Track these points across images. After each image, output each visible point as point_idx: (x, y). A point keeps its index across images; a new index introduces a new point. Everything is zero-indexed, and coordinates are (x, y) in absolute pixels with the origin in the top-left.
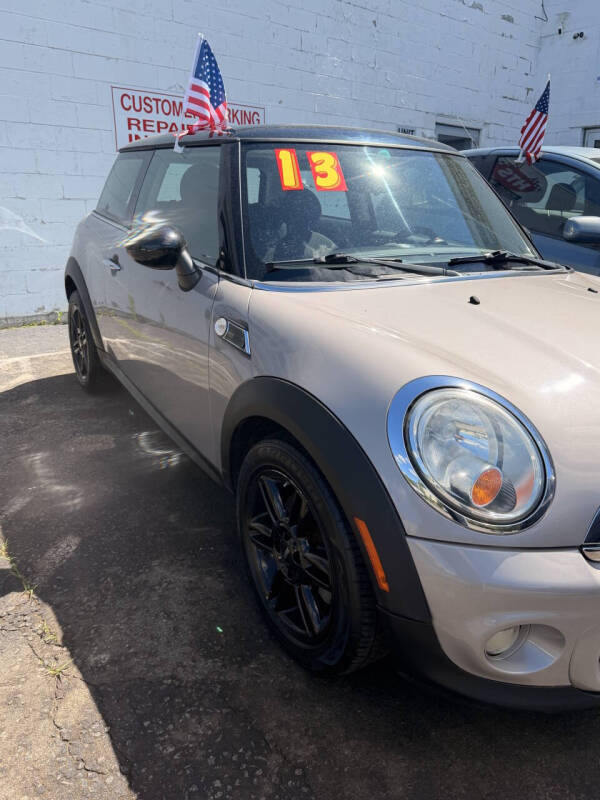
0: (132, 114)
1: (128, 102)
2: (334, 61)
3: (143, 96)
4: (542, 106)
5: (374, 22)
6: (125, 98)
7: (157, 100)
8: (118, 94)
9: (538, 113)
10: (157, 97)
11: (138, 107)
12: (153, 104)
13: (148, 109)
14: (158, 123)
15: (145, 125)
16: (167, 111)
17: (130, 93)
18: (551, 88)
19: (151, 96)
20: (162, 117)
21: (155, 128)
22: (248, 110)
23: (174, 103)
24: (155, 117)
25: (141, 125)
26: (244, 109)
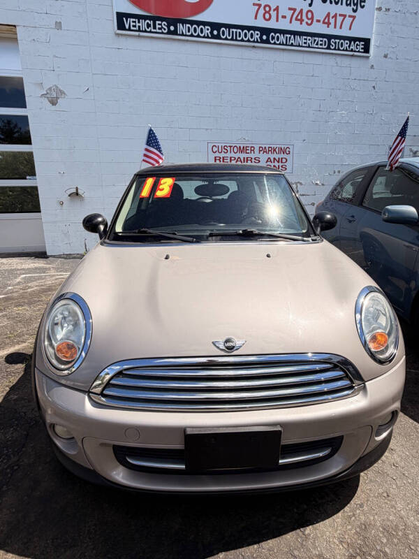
0: (217, 154)
1: (215, 149)
2: (343, 114)
3: (223, 145)
4: (403, 133)
5: (374, 87)
6: (214, 147)
7: (230, 147)
8: (211, 145)
9: (400, 138)
10: (231, 145)
11: (220, 151)
12: (229, 149)
13: (226, 151)
14: (231, 158)
15: (223, 159)
16: (235, 151)
17: (217, 145)
18: (410, 121)
19: (228, 145)
20: (233, 155)
21: (229, 161)
22: (283, 147)
23: (240, 147)
24: (228, 155)
25: (221, 160)
26: (280, 146)
